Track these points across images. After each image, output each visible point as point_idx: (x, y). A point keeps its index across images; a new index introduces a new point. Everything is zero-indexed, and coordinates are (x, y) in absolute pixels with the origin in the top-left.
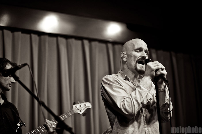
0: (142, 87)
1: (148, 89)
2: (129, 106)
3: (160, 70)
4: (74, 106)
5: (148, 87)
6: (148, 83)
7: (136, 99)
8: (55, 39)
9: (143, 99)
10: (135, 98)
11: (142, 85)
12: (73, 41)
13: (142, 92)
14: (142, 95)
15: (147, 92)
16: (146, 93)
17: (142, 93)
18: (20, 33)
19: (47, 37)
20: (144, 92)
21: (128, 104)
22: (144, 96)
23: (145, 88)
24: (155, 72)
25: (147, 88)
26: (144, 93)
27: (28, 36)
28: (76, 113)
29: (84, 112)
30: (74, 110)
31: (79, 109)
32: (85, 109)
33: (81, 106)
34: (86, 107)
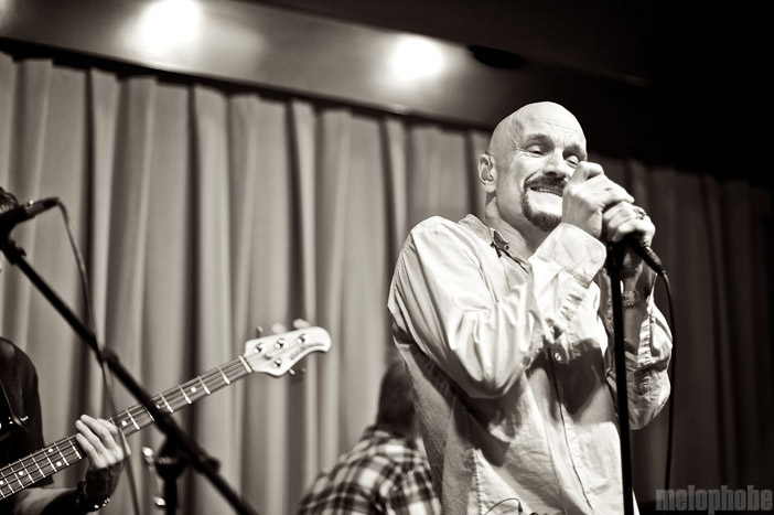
4: (251, 345)
8: (181, 93)
12: (250, 105)
18: (48, 64)
19: (151, 84)
27: (80, 76)
28: (253, 371)
29: (293, 368)
30: (243, 361)
31: (268, 355)
32: (297, 354)
33: (281, 345)
34: (303, 349)
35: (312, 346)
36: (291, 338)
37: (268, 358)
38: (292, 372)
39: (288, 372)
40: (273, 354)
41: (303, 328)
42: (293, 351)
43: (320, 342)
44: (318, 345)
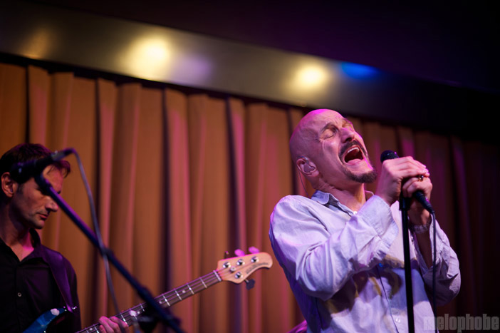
0: (360, 221)
1: (376, 226)
2: (318, 266)
3: (415, 179)
4: (221, 263)
5: (377, 224)
6: (378, 213)
7: (337, 249)
9: (355, 251)
10: (334, 248)
11: (362, 216)
13: (356, 233)
14: (357, 240)
15: (372, 235)
16: (367, 238)
17: (357, 236)
18: (70, 76)
20: (363, 233)
21: (317, 261)
22: (361, 243)
23: (368, 224)
24: (399, 186)
25: (374, 226)
26: (363, 235)
27: (91, 84)
28: (222, 280)
29: (247, 278)
30: (216, 273)
31: (232, 270)
32: (251, 270)
33: (241, 264)
34: (255, 266)
35: (260, 264)
36: (246, 260)
37: (232, 272)
38: (247, 281)
39: (245, 281)
40: (235, 269)
41: (254, 253)
42: (248, 268)
43: (266, 262)
44: (264, 264)
